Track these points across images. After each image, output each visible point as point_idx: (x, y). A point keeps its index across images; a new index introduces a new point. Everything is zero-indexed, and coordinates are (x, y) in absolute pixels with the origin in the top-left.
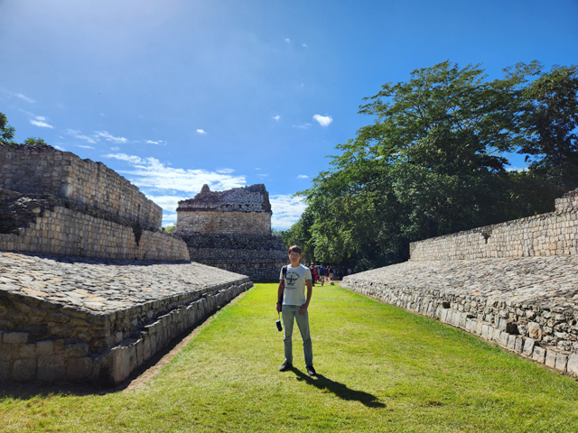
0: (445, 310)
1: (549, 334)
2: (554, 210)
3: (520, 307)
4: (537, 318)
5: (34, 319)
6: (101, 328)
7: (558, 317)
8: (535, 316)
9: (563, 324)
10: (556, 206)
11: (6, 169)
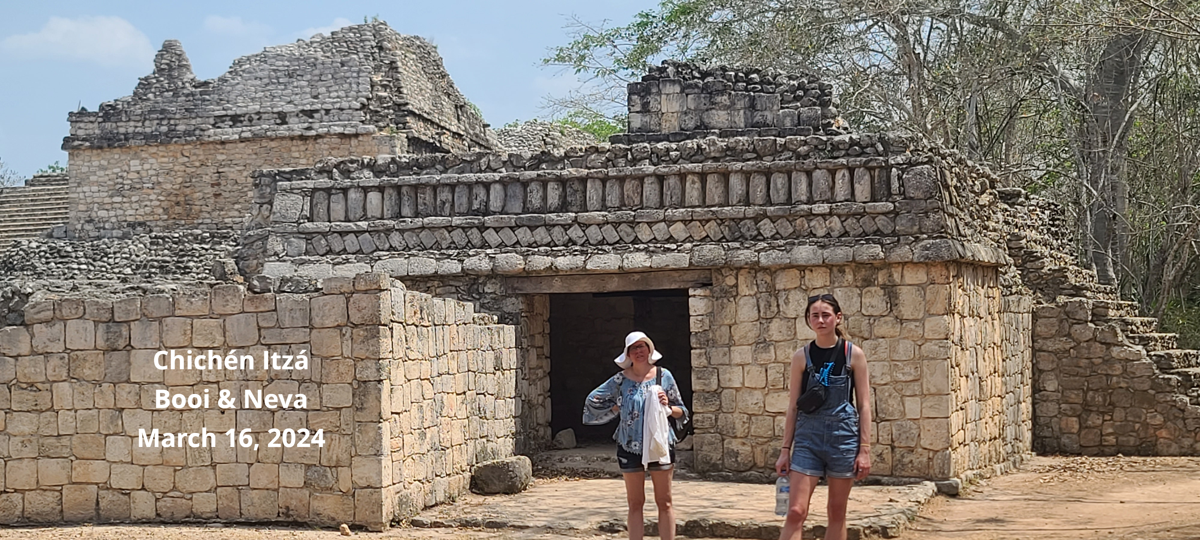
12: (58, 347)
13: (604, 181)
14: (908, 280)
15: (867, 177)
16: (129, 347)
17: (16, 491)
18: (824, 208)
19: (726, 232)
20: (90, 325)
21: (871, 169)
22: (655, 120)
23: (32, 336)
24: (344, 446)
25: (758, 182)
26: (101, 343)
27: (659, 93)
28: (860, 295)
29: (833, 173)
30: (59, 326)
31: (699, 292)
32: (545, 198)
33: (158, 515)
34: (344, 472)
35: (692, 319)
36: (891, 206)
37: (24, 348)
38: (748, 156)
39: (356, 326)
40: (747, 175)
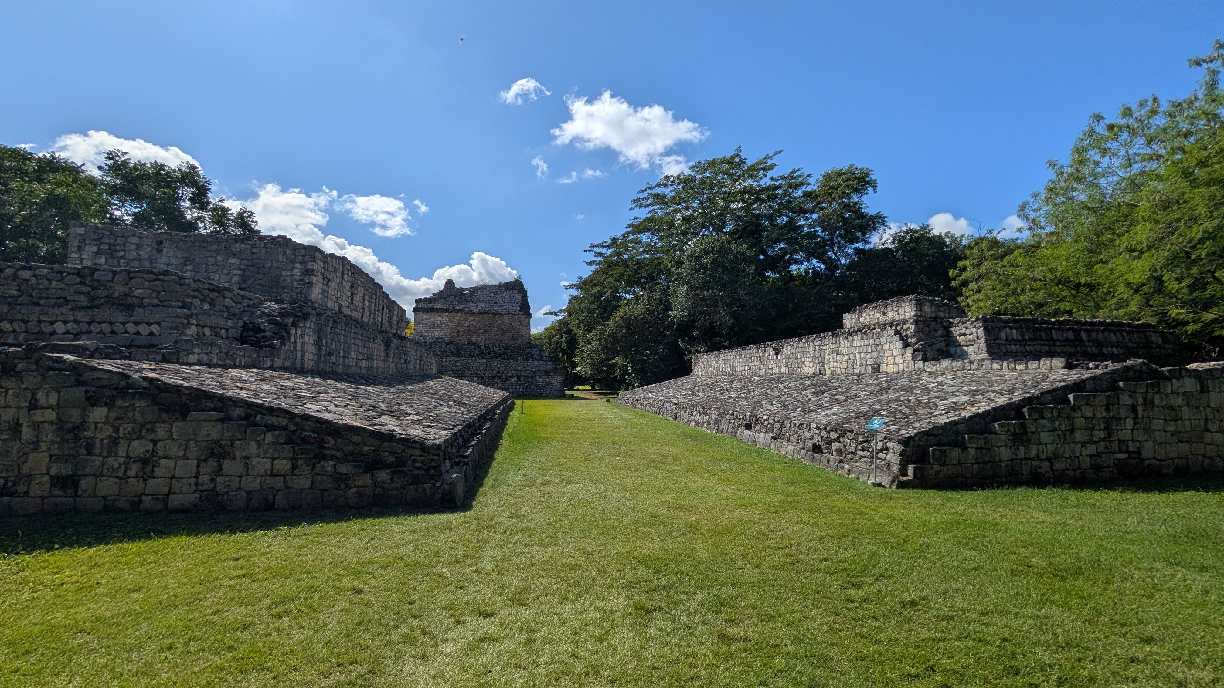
0: (747, 432)
1: (852, 453)
2: (842, 326)
3: (825, 429)
4: (841, 439)
5: (366, 449)
6: (436, 458)
7: (860, 438)
8: (838, 437)
9: (865, 445)
10: (844, 322)
11: (233, 264)
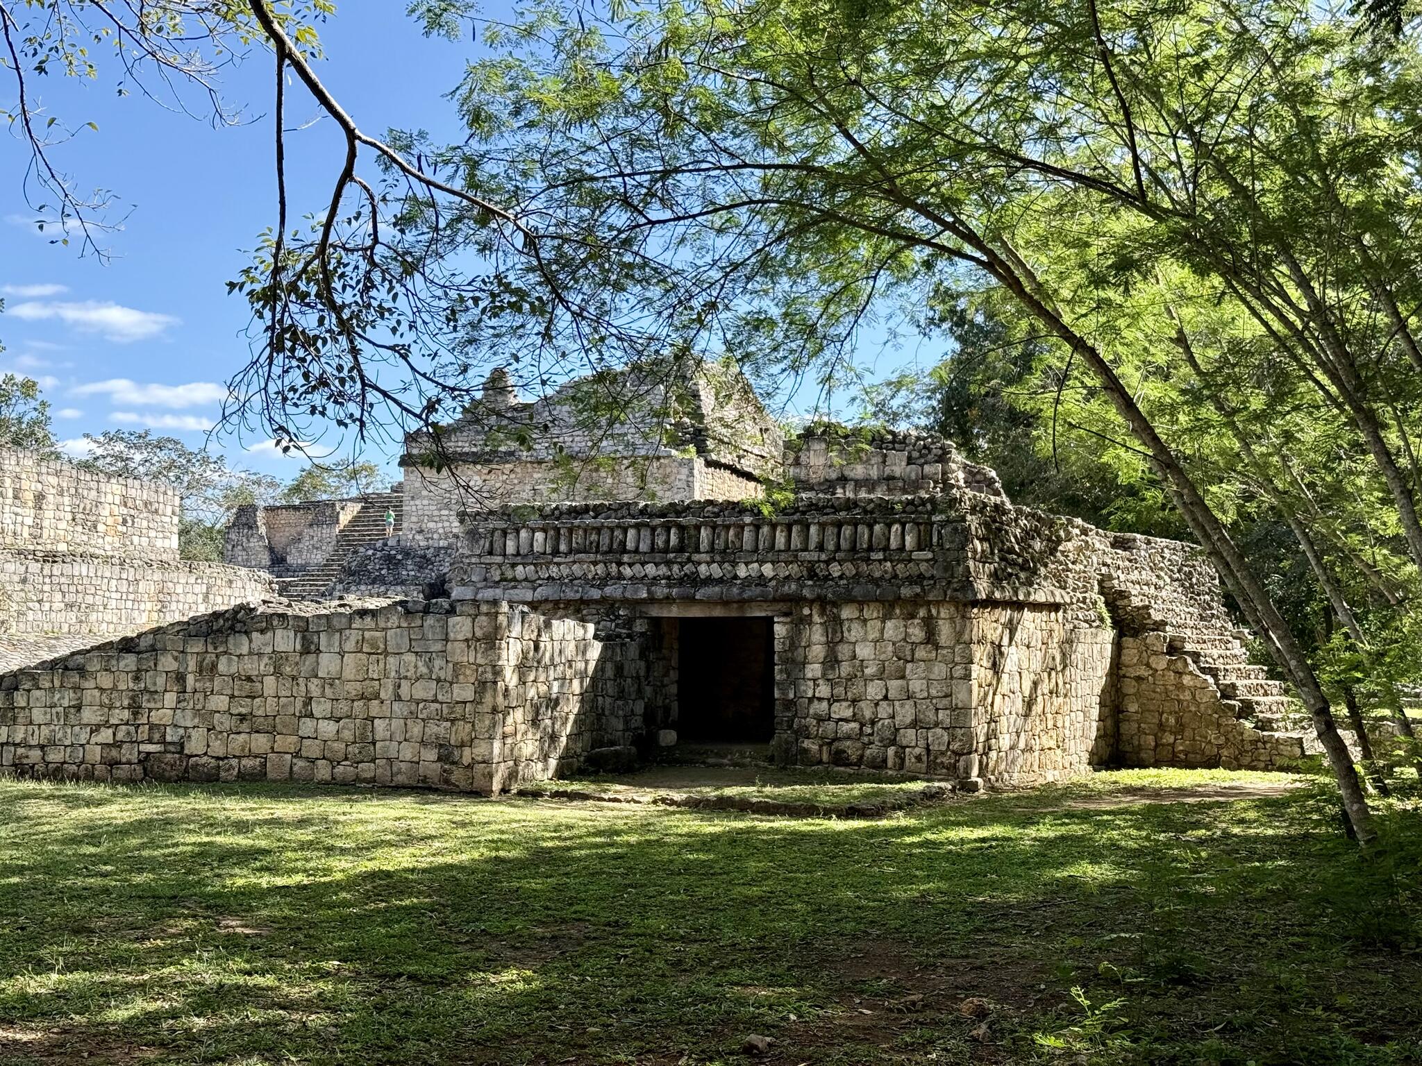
12: (269, 650)
13: (714, 528)
14: (942, 615)
15: (915, 531)
16: (318, 651)
17: (235, 757)
18: (880, 556)
19: (805, 573)
20: (292, 634)
21: (918, 524)
22: (804, 472)
23: (251, 641)
24: (467, 730)
25: (830, 531)
26: (298, 647)
27: (808, 450)
28: (905, 626)
29: (889, 526)
30: (270, 634)
31: (781, 619)
32: (668, 541)
33: (333, 778)
34: (467, 751)
35: (776, 642)
36: (930, 555)
37: (245, 650)
38: (828, 510)
39: (479, 640)
40: (822, 526)
